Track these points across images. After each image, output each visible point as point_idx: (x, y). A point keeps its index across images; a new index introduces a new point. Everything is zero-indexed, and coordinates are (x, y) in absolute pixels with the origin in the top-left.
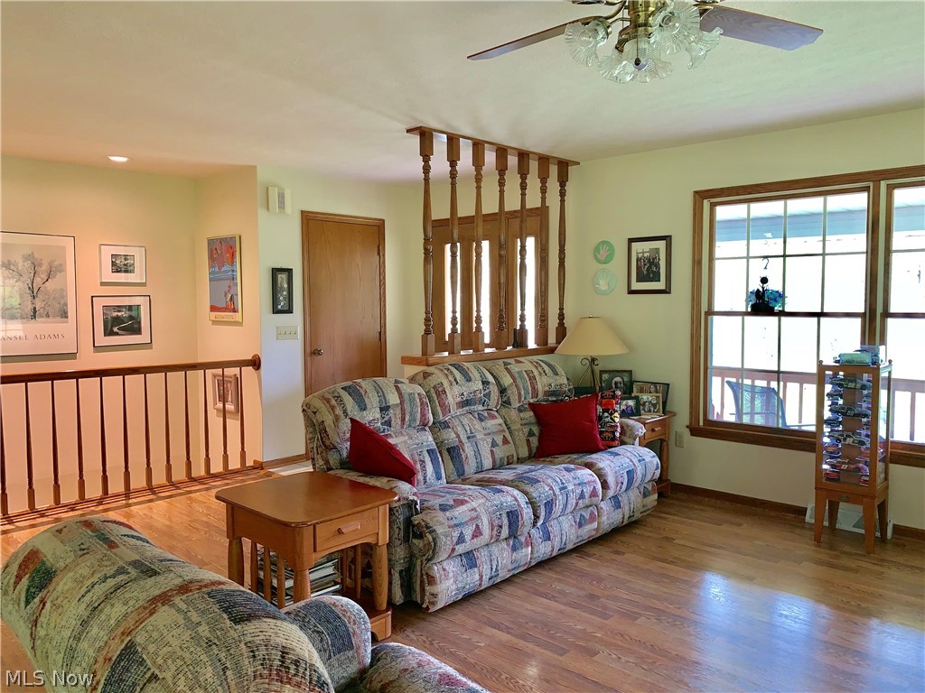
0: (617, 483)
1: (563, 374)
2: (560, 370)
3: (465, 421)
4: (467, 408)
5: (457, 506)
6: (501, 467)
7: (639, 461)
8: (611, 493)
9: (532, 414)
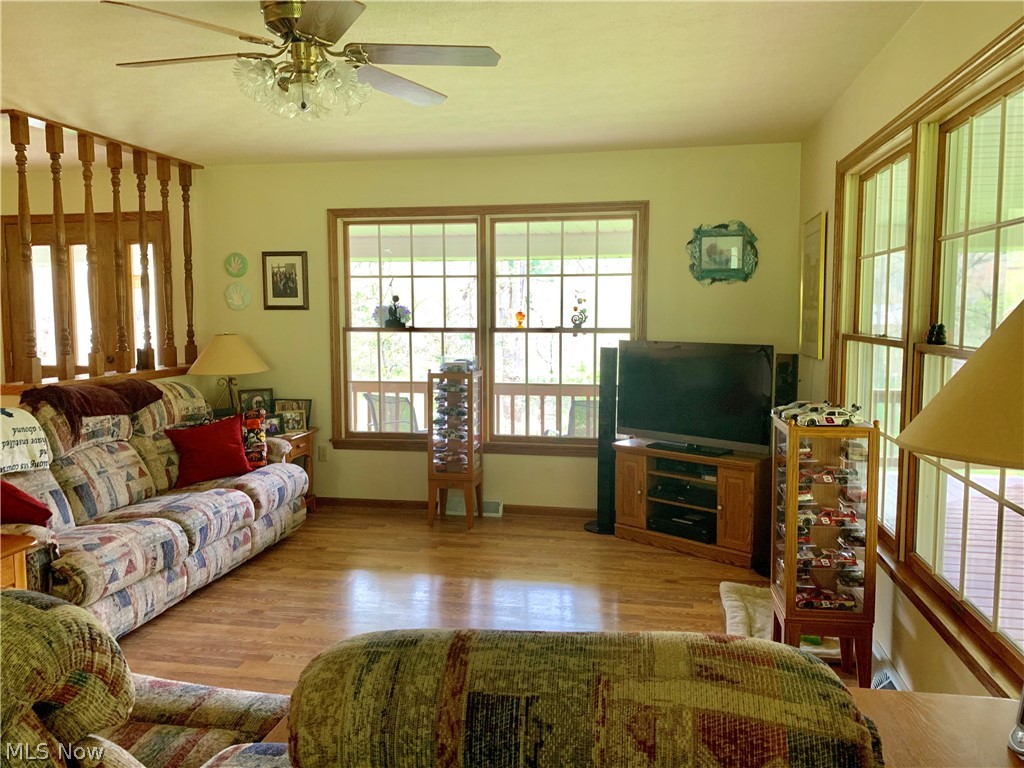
0: (269, 502)
1: (201, 396)
2: (196, 391)
3: (93, 455)
4: (94, 440)
5: (106, 544)
6: (139, 501)
7: (289, 477)
8: (263, 512)
9: (169, 441)
